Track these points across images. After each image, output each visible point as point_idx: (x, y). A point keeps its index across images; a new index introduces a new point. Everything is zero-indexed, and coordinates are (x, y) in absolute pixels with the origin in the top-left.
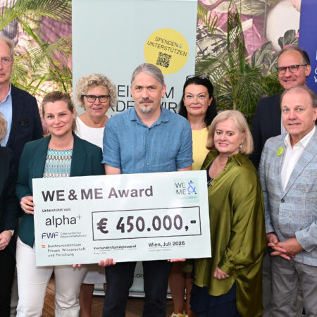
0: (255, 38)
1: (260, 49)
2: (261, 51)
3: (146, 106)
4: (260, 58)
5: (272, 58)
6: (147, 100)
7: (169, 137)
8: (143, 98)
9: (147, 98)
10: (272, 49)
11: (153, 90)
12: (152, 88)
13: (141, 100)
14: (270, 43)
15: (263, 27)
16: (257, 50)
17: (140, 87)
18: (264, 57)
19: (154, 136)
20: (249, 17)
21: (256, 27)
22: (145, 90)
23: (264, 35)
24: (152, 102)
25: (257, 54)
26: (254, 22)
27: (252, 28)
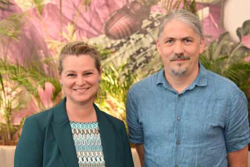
0: (212, 28)
1: (217, 40)
2: (219, 43)
3: (180, 65)
4: (218, 50)
5: (230, 49)
6: (180, 57)
7: (207, 107)
8: (176, 54)
9: (182, 54)
10: (230, 40)
11: (190, 43)
12: (188, 41)
13: (172, 56)
14: (227, 33)
15: (220, 16)
16: (215, 41)
17: (172, 40)
18: (222, 49)
19: (186, 104)
20: (206, 5)
21: (213, 16)
22: (178, 43)
23: (222, 25)
24: (188, 59)
25: (215, 45)
26: (210, 11)
27: (209, 18)
